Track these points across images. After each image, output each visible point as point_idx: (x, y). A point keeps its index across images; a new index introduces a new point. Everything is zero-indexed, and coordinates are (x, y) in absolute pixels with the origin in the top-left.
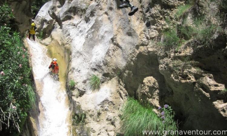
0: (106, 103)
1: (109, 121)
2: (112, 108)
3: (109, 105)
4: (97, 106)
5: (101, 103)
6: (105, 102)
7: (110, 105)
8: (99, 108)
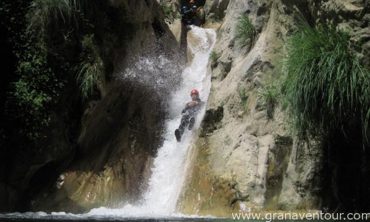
0: (256, 69)
1: (262, 110)
2: (270, 77)
3: (262, 72)
4: (242, 82)
5: (248, 71)
6: (255, 67)
7: (265, 72)
8: (244, 85)
